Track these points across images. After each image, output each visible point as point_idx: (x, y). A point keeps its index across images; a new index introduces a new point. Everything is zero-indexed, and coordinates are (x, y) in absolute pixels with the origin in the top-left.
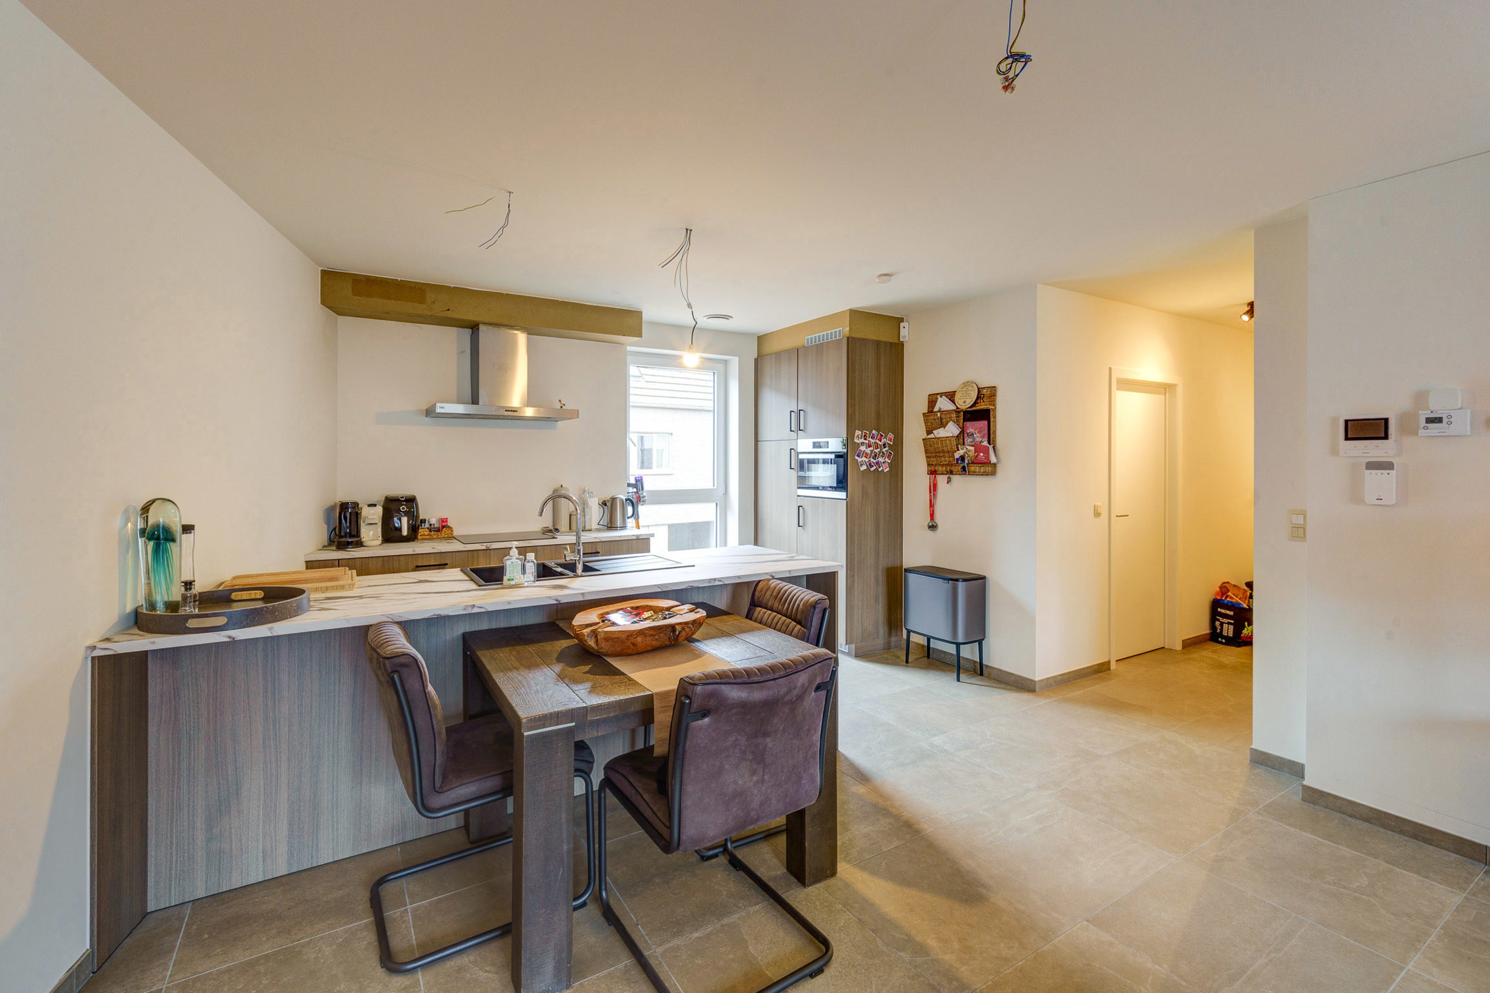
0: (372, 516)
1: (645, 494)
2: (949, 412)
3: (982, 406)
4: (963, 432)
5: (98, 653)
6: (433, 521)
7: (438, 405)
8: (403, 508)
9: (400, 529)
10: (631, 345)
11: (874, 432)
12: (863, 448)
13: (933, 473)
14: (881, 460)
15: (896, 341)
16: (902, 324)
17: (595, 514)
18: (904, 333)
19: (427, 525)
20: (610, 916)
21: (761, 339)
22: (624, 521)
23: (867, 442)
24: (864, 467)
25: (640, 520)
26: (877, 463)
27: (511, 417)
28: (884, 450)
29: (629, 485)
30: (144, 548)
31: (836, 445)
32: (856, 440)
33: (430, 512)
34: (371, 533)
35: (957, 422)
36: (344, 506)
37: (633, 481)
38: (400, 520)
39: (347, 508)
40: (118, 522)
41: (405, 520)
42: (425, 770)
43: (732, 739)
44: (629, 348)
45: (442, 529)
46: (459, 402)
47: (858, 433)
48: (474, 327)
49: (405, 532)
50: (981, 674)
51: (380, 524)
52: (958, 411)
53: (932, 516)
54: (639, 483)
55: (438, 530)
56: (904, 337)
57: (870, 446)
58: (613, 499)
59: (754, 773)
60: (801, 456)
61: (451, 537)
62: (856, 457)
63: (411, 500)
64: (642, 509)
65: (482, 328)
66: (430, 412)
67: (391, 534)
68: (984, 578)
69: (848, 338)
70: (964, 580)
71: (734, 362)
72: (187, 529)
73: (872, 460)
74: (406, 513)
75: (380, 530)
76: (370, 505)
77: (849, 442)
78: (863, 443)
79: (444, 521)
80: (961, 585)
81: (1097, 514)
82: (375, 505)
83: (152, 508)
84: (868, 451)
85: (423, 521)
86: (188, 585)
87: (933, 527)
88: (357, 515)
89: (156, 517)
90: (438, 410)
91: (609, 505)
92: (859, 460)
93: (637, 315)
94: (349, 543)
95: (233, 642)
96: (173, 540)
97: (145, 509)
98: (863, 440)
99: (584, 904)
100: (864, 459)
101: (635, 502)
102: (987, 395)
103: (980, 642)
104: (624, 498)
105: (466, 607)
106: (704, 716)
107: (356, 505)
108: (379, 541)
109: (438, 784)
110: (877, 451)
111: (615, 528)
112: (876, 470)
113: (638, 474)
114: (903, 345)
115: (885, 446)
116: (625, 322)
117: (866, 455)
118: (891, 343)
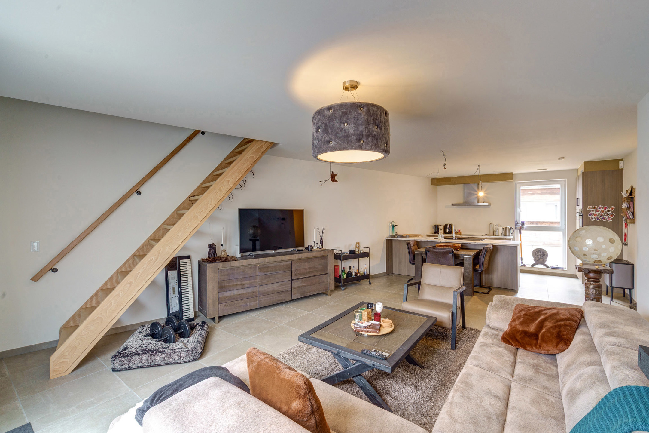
0: (441, 228)
1: (525, 227)
4: (629, 206)
5: (387, 239)
6: (455, 230)
11: (601, 206)
14: (606, 217)
15: (617, 168)
16: (621, 162)
17: (501, 230)
18: (622, 165)
21: (578, 170)
23: (595, 210)
25: (522, 234)
26: (603, 218)
29: (517, 223)
30: (392, 227)
32: (589, 210)
33: (455, 228)
34: (441, 231)
35: (628, 202)
36: (435, 225)
37: (520, 222)
40: (389, 224)
43: (433, 256)
44: (515, 182)
47: (590, 207)
48: (468, 184)
52: (627, 198)
53: (625, 240)
54: (523, 224)
56: (622, 167)
58: (506, 228)
61: (460, 234)
62: (588, 216)
63: (450, 225)
64: (522, 231)
65: (465, 185)
67: (445, 232)
69: (583, 172)
72: (396, 226)
73: (599, 217)
75: (443, 231)
77: (585, 210)
78: (593, 211)
79: (459, 231)
82: (442, 226)
84: (597, 213)
86: (396, 233)
87: (626, 244)
88: (438, 227)
89: (393, 224)
91: (505, 229)
92: (590, 217)
93: (511, 174)
97: (392, 222)
98: (593, 209)
101: (520, 229)
104: (510, 227)
107: (438, 225)
109: (412, 260)
110: (603, 213)
111: (506, 236)
112: (601, 221)
113: (523, 220)
114: (622, 170)
115: (608, 211)
116: (507, 177)
117: (595, 215)
118: (613, 171)
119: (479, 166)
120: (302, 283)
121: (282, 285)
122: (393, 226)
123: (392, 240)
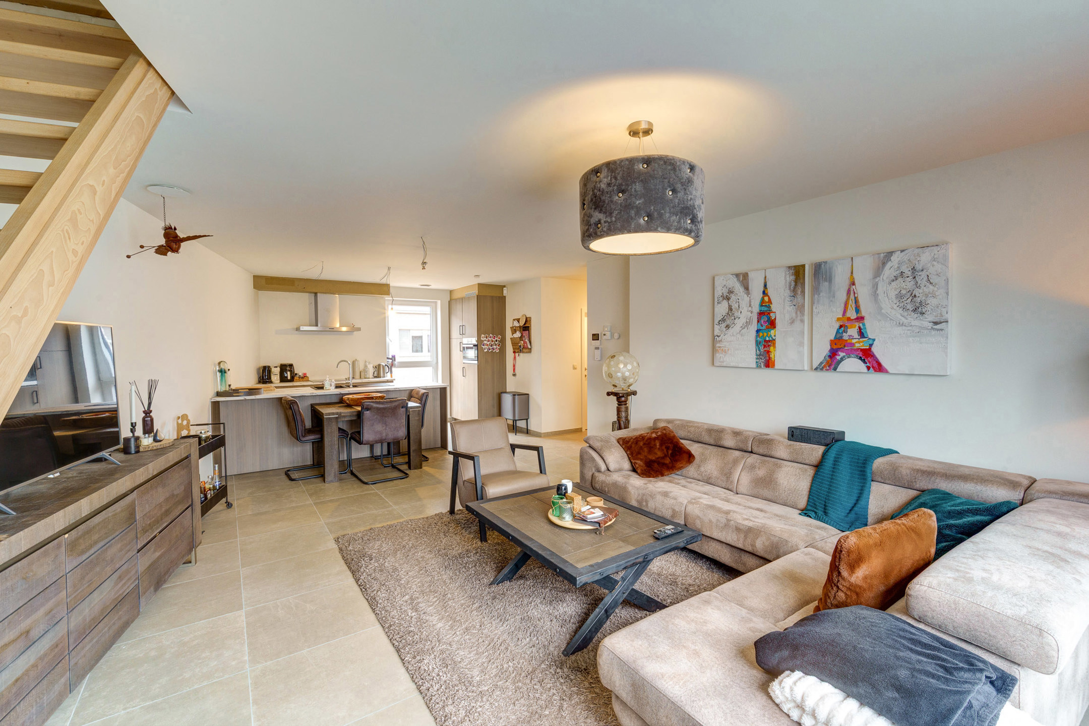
0: (276, 371)
1: (396, 363)
2: (517, 327)
3: (527, 325)
4: (522, 335)
5: (212, 400)
6: (300, 374)
7: (301, 327)
8: (288, 368)
9: (287, 377)
10: (387, 298)
11: (491, 335)
12: (485, 342)
13: (514, 352)
14: (495, 347)
15: (502, 295)
16: (504, 288)
17: (371, 370)
18: (505, 292)
19: (298, 376)
20: (352, 474)
21: (451, 292)
22: (384, 374)
23: (488, 339)
24: (486, 350)
25: (393, 374)
26: (493, 348)
27: (332, 330)
28: (496, 343)
29: (388, 358)
30: (219, 374)
31: (474, 341)
32: (482, 339)
33: (299, 371)
34: (275, 378)
35: (520, 331)
37: (390, 357)
38: (287, 373)
39: (266, 368)
41: (289, 373)
42: (300, 430)
43: (376, 416)
44: (386, 298)
45: (304, 377)
46: (310, 326)
47: (483, 336)
48: (316, 294)
49: (289, 378)
50: (528, 433)
51: (279, 374)
52: (520, 327)
53: (514, 370)
54: (393, 358)
55: (303, 378)
56: (505, 294)
57: (489, 341)
58: (379, 365)
59: (383, 427)
60: (464, 346)
61: (308, 381)
62: (482, 346)
63: (291, 365)
64: (393, 369)
65: (318, 294)
66: (298, 329)
67: (283, 379)
68: (528, 394)
69: (477, 296)
70: (518, 395)
71: (439, 302)
72: (229, 370)
73: (490, 347)
74: (289, 371)
75: (279, 377)
76: (275, 367)
77: (479, 340)
78: (485, 340)
79: (305, 373)
80: (517, 397)
81: (575, 368)
82: (277, 367)
83: (221, 363)
84: (488, 343)
85: (296, 374)
86: (230, 386)
87: (514, 375)
88: (270, 372)
89: (221, 366)
90: (301, 329)
91: (378, 368)
92: (484, 347)
93: (388, 286)
94: (267, 382)
95: (246, 400)
96: (226, 373)
97: (219, 363)
98: (485, 339)
99: (346, 473)
100: (486, 346)
101: (391, 367)
102: (528, 320)
103: (527, 420)
104: (384, 365)
105: (311, 393)
106: (367, 410)
107: (269, 367)
108: (279, 381)
109: (303, 435)
110: (493, 343)
111: (381, 377)
112: (492, 351)
113: (393, 354)
114: (505, 297)
115: (496, 341)
116: (382, 289)
117: (487, 345)
118: (499, 297)
119: (389, 268)
120: (155, 551)
121: (120, 577)
122: (222, 372)
123: (218, 402)
